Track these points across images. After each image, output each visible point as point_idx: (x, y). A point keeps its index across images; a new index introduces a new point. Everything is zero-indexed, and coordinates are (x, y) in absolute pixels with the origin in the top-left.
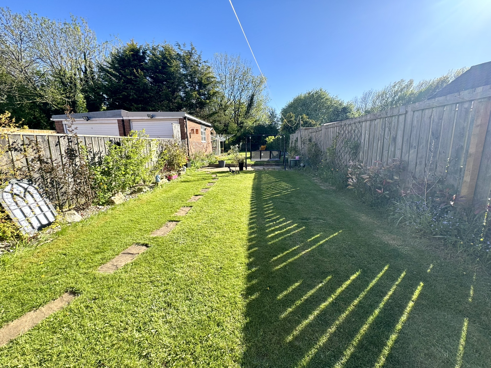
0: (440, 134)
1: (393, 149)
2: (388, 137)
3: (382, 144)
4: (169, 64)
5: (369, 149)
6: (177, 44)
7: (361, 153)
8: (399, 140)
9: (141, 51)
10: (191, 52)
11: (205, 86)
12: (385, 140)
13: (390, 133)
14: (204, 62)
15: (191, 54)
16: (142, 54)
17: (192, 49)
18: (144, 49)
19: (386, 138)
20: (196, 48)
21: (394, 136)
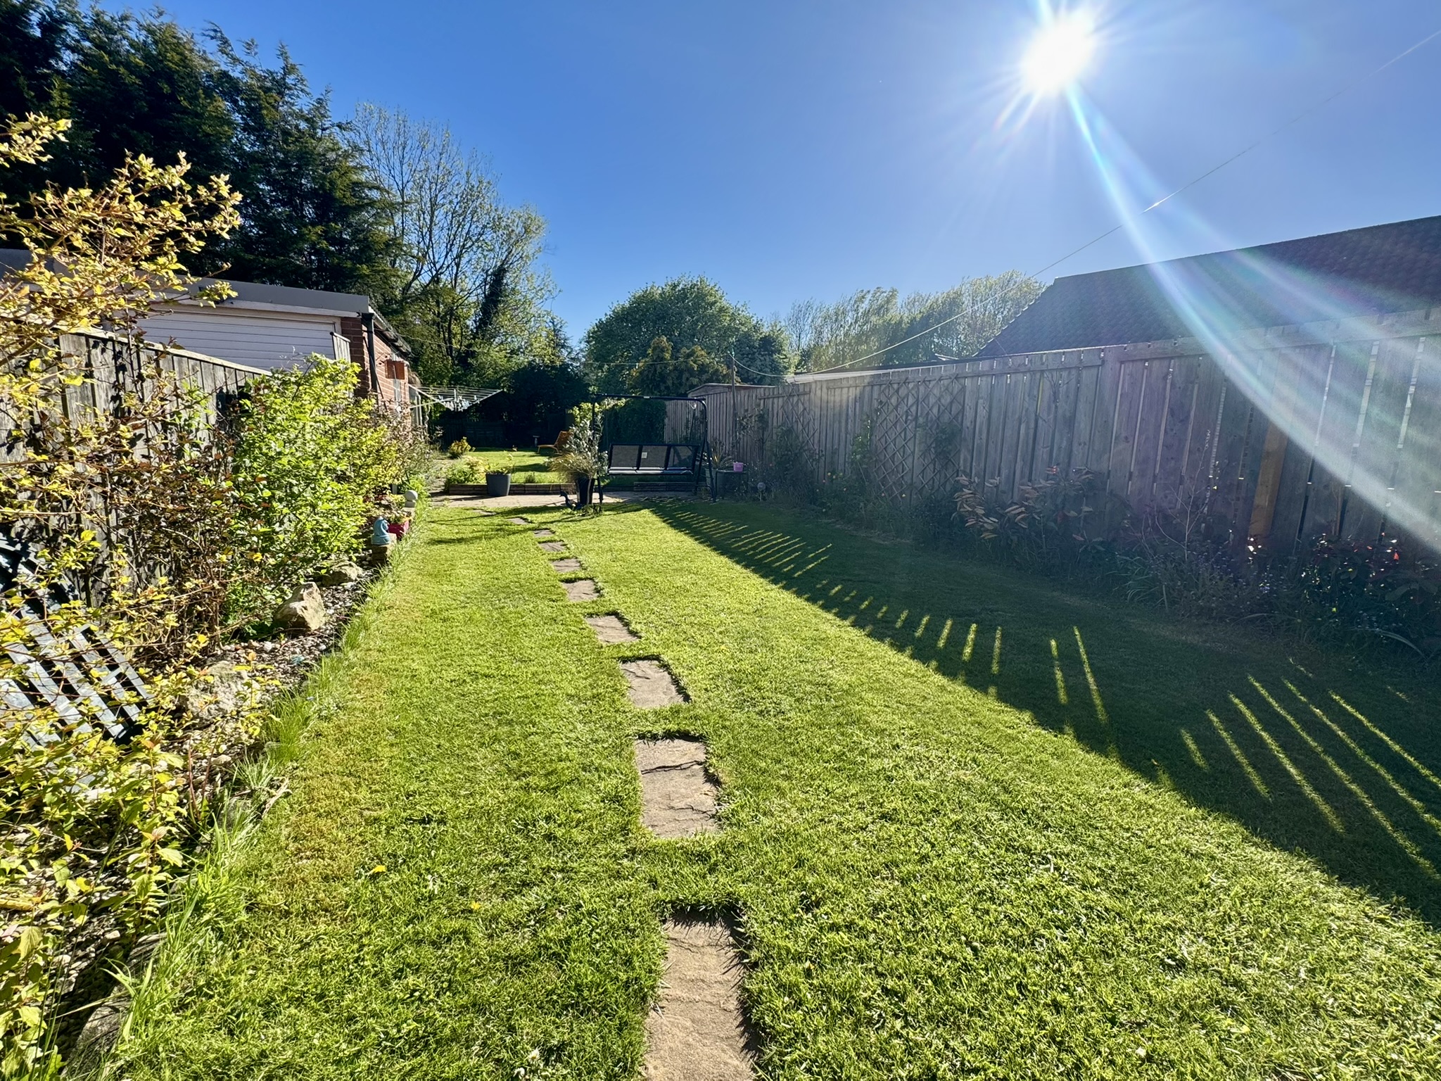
0: (1189, 412)
1: (1064, 444)
2: (1049, 415)
3: (1032, 432)
4: (185, 103)
5: (990, 443)
6: (212, 34)
7: (964, 454)
8: (1082, 425)
9: (35, 18)
10: (284, 79)
11: (344, 212)
12: (1040, 422)
13: (1056, 407)
14: (339, 126)
15: (281, 87)
16: (37, 33)
17: (288, 70)
18: (50, 14)
19: (1045, 418)
20: (302, 71)
21: (1068, 414)
